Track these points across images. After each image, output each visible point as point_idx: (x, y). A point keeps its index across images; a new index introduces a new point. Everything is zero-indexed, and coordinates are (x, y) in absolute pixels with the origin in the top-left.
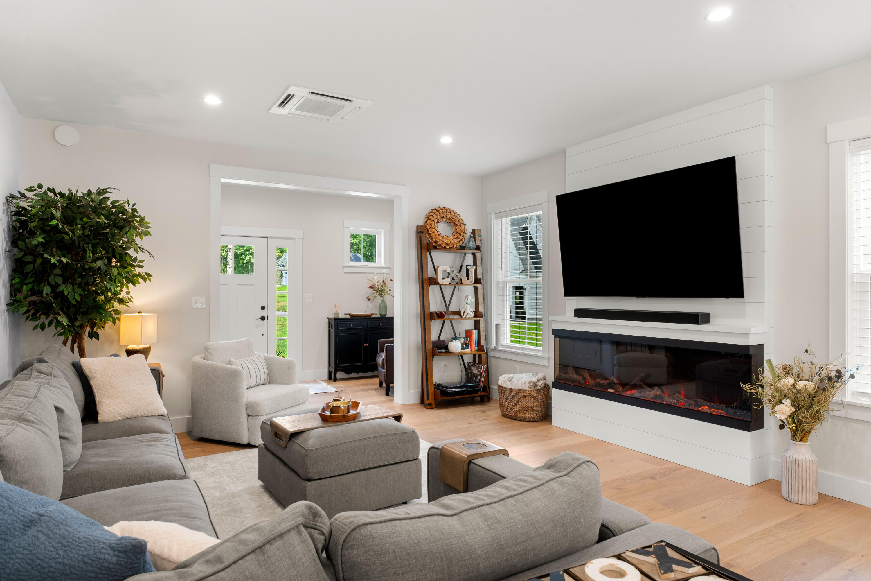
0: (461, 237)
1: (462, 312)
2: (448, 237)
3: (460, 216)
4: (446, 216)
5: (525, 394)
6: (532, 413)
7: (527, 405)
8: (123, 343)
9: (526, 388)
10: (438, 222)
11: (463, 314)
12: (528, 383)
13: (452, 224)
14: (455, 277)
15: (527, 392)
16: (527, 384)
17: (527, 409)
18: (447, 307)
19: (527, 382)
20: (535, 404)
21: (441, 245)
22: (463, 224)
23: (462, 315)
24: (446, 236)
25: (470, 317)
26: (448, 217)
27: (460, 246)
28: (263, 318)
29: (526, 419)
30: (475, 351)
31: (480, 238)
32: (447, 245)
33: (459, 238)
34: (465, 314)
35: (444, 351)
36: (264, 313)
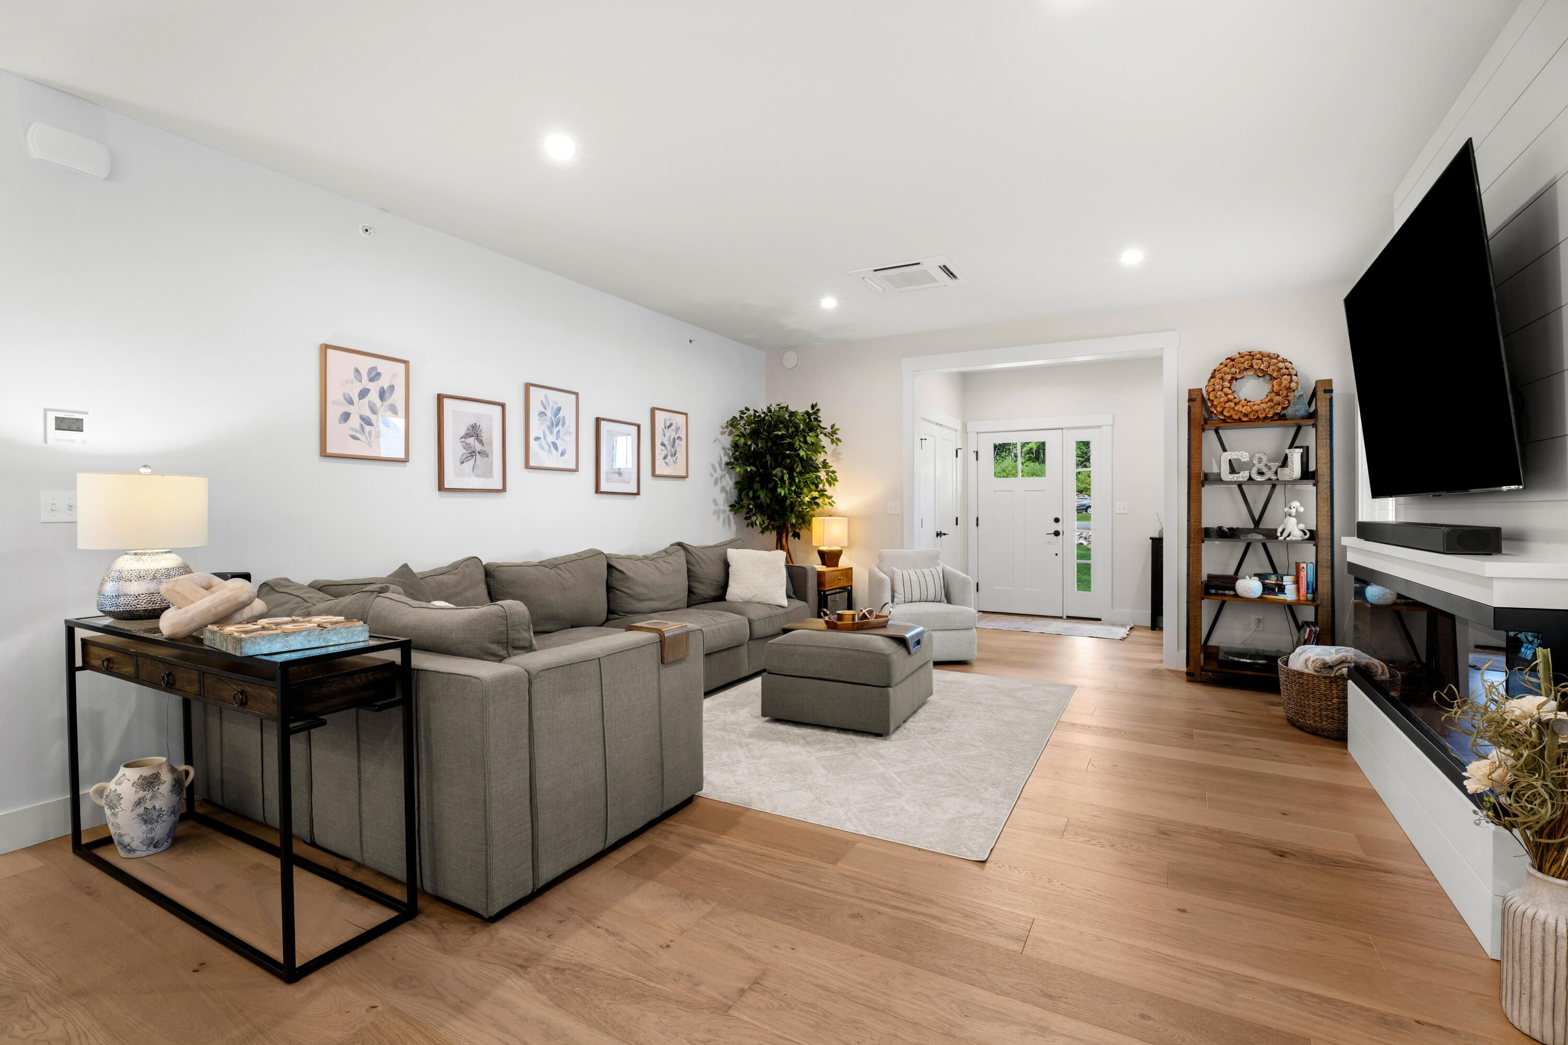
0: (1277, 399)
1: (1280, 530)
2: (1250, 401)
3: (1284, 361)
4: (1252, 366)
5: (1301, 681)
6: (1317, 719)
7: (1307, 702)
8: (814, 544)
9: (1310, 671)
10: (1234, 379)
11: (1282, 533)
12: (1314, 662)
13: (1268, 377)
14: (1264, 470)
15: (1305, 677)
16: (1310, 663)
17: (1307, 710)
18: (1257, 523)
19: (1311, 660)
20: (1323, 703)
21: (1231, 416)
22: (1290, 375)
23: (1279, 534)
24: (1246, 400)
25: (1294, 538)
26: (1256, 367)
27: (1276, 414)
28: (1057, 533)
29: (1308, 728)
30: (1307, 600)
31: (1328, 396)
32: (1246, 415)
33: (1273, 401)
34: (1285, 534)
35: (1231, 593)
36: (1058, 527)
